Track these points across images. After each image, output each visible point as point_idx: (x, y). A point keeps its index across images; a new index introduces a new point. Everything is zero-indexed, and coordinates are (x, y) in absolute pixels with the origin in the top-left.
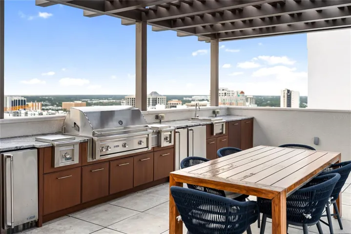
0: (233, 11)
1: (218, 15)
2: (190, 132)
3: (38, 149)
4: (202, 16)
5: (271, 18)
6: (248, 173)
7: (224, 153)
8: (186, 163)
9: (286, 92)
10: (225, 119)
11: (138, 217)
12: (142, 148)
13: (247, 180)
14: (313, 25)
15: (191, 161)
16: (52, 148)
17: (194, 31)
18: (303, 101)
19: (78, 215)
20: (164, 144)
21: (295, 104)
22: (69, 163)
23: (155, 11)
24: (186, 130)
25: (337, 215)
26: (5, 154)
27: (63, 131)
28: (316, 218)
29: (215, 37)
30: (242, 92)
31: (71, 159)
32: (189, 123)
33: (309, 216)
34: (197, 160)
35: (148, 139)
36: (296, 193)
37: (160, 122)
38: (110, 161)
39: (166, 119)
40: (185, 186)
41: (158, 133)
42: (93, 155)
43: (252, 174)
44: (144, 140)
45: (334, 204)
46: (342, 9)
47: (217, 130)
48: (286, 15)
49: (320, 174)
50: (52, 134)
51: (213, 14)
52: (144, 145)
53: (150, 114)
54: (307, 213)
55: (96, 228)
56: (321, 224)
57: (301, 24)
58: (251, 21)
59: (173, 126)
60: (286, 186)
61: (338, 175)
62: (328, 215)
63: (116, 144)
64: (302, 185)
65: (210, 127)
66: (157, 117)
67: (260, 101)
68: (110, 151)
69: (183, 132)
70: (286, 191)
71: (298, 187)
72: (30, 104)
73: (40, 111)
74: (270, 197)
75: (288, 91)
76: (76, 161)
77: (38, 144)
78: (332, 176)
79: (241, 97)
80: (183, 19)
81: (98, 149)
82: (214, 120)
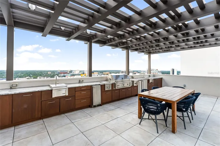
0: (156, 45)
1: (151, 46)
2: (142, 82)
3: (101, 85)
4: (146, 47)
5: (168, 47)
6: (163, 95)
7: (154, 88)
8: (143, 91)
9: (172, 69)
10: (153, 78)
11: (128, 106)
12: (129, 86)
13: (163, 97)
14: (183, 48)
15: (144, 90)
16: (104, 85)
17: (143, 52)
18: (179, 73)
19: (111, 104)
20: (135, 85)
21: (175, 74)
22: (109, 89)
23: (132, 46)
24: (141, 81)
25: (194, 110)
26: (93, 86)
27: (107, 80)
28: (186, 110)
29: (149, 53)
30: (157, 70)
31: (109, 88)
32: (142, 79)
33: (184, 109)
34: (146, 90)
35: (130, 83)
36: (180, 102)
37: (133, 79)
38: (119, 89)
39: (135, 78)
40: (143, 97)
41: (133, 82)
42: (115, 87)
43: (164, 95)
44: (129, 84)
45: (192, 107)
46: (194, 43)
47: (151, 81)
48: (174, 46)
49: (188, 97)
50: (104, 81)
51: (149, 46)
52: (129, 85)
53: (130, 76)
54: (184, 108)
55: (116, 108)
56: (188, 113)
57: (179, 48)
58: (162, 48)
59: (137, 80)
60: (177, 100)
61: (195, 97)
62: (190, 110)
63: (121, 84)
64: (182, 99)
65: (149, 80)
66: (132, 77)
67: (163, 73)
68: (120, 86)
69: (140, 82)
70: (176, 101)
71: (180, 100)
72: (95, 73)
73: (97, 74)
74: (171, 102)
75: (173, 69)
76: (111, 89)
77: (101, 84)
78: (192, 97)
79: (157, 71)
80: (140, 48)
81: (116, 86)
82: (150, 78)
